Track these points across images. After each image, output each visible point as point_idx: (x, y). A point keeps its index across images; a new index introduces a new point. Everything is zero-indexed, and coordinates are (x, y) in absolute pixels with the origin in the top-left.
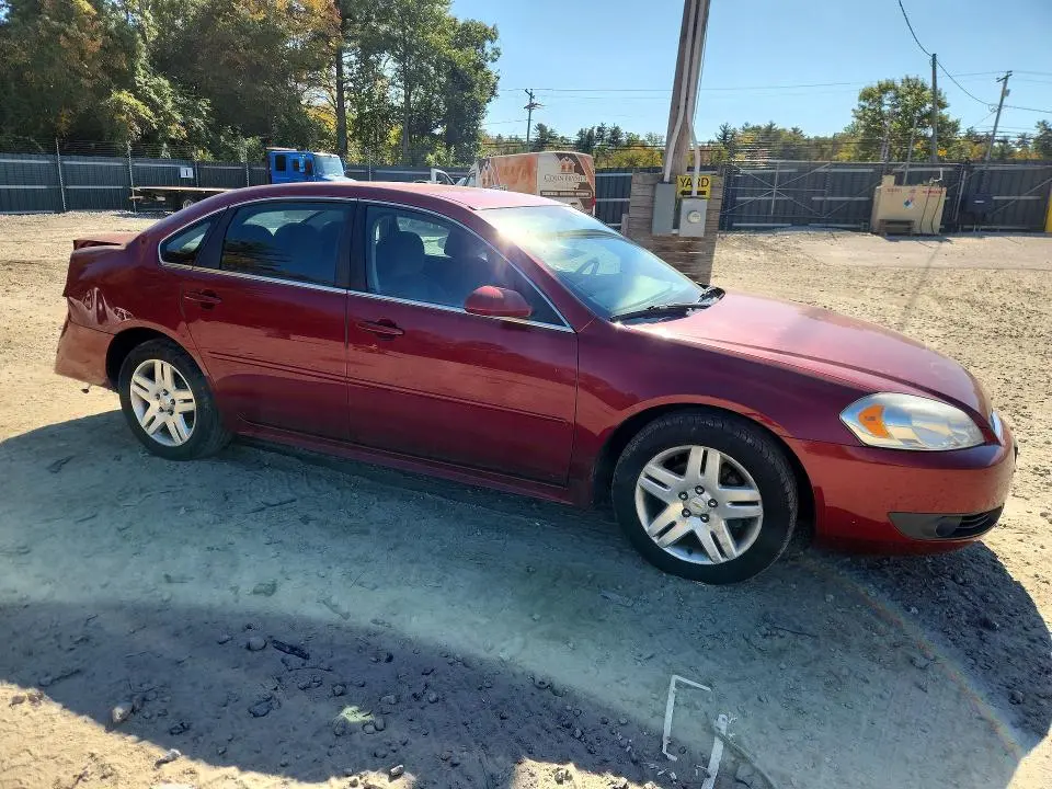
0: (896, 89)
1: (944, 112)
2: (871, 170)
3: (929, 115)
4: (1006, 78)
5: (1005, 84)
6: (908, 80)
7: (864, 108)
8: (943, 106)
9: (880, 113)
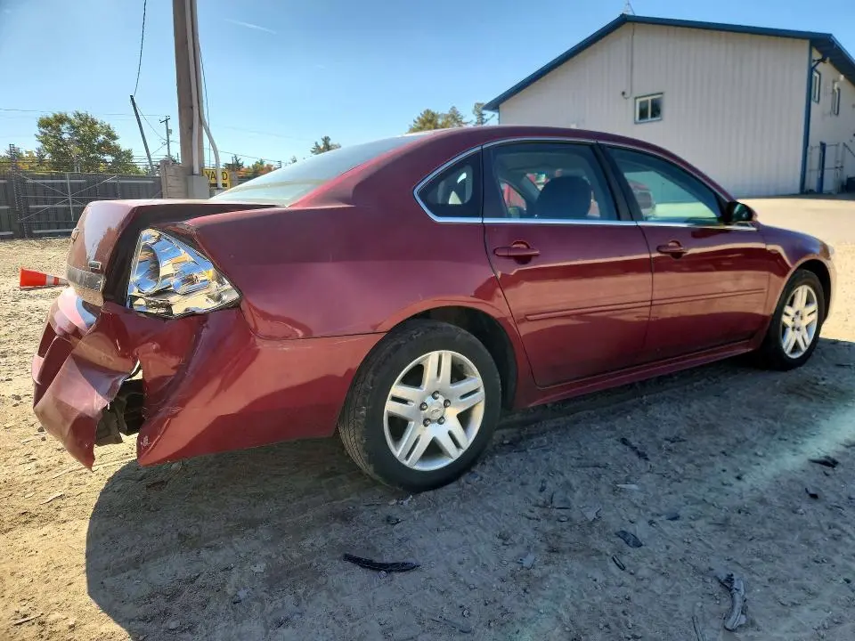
0: (70, 121)
1: (117, 142)
2: (152, 182)
3: (105, 143)
4: (166, 121)
5: (167, 124)
6: (79, 115)
7: (46, 134)
8: (115, 138)
9: (62, 140)
